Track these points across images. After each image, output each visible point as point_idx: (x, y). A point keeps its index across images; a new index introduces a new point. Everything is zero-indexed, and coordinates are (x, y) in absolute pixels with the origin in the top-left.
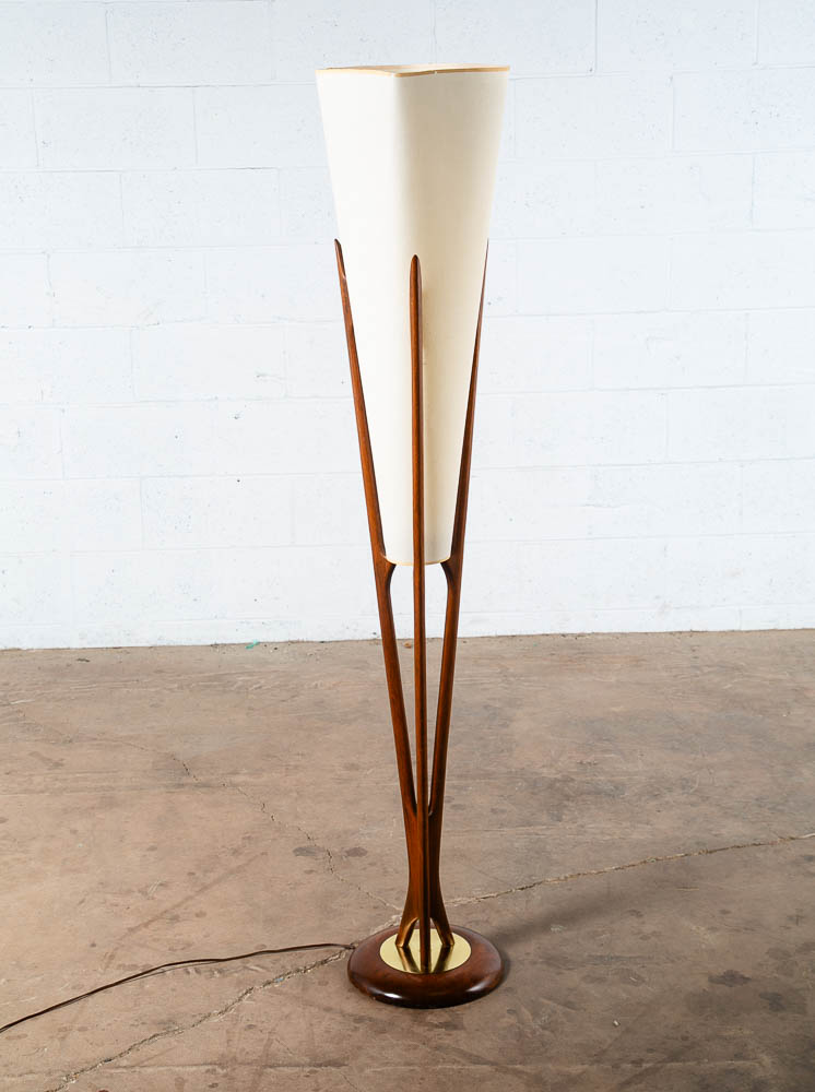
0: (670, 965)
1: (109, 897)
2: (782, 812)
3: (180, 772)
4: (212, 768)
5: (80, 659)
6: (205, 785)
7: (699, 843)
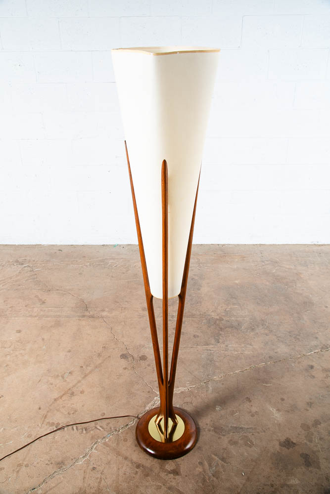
0: (263, 433)
1: (50, 379)
2: (298, 339)
3: (85, 309)
4: (96, 307)
5: (59, 250)
6: (92, 317)
7: (270, 357)
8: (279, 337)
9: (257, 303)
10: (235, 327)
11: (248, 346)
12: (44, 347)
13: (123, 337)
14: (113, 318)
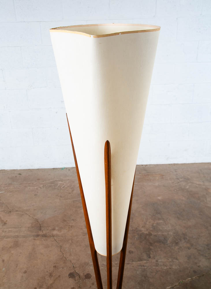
3: (39, 229)
4: (48, 226)
5: (19, 174)
6: (45, 236)
7: (195, 272)
8: (200, 250)
9: (178, 218)
10: (162, 241)
11: (175, 260)
12: (4, 269)
13: (70, 255)
14: (62, 237)
